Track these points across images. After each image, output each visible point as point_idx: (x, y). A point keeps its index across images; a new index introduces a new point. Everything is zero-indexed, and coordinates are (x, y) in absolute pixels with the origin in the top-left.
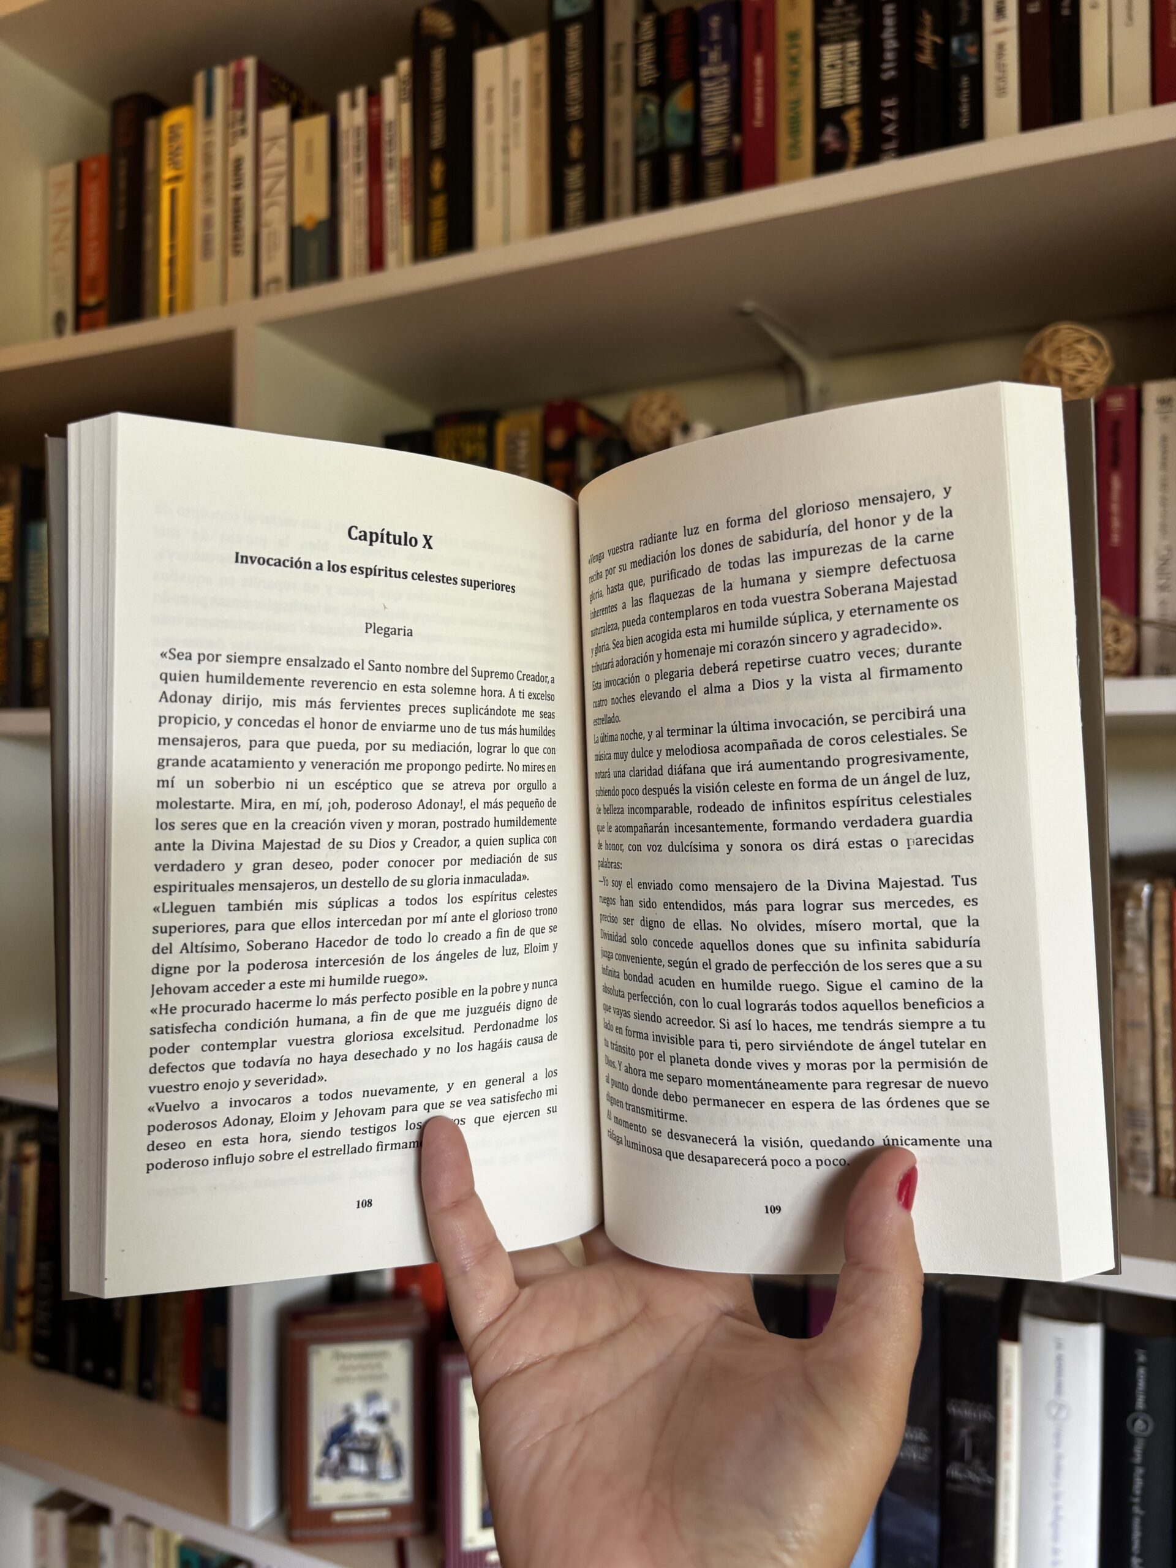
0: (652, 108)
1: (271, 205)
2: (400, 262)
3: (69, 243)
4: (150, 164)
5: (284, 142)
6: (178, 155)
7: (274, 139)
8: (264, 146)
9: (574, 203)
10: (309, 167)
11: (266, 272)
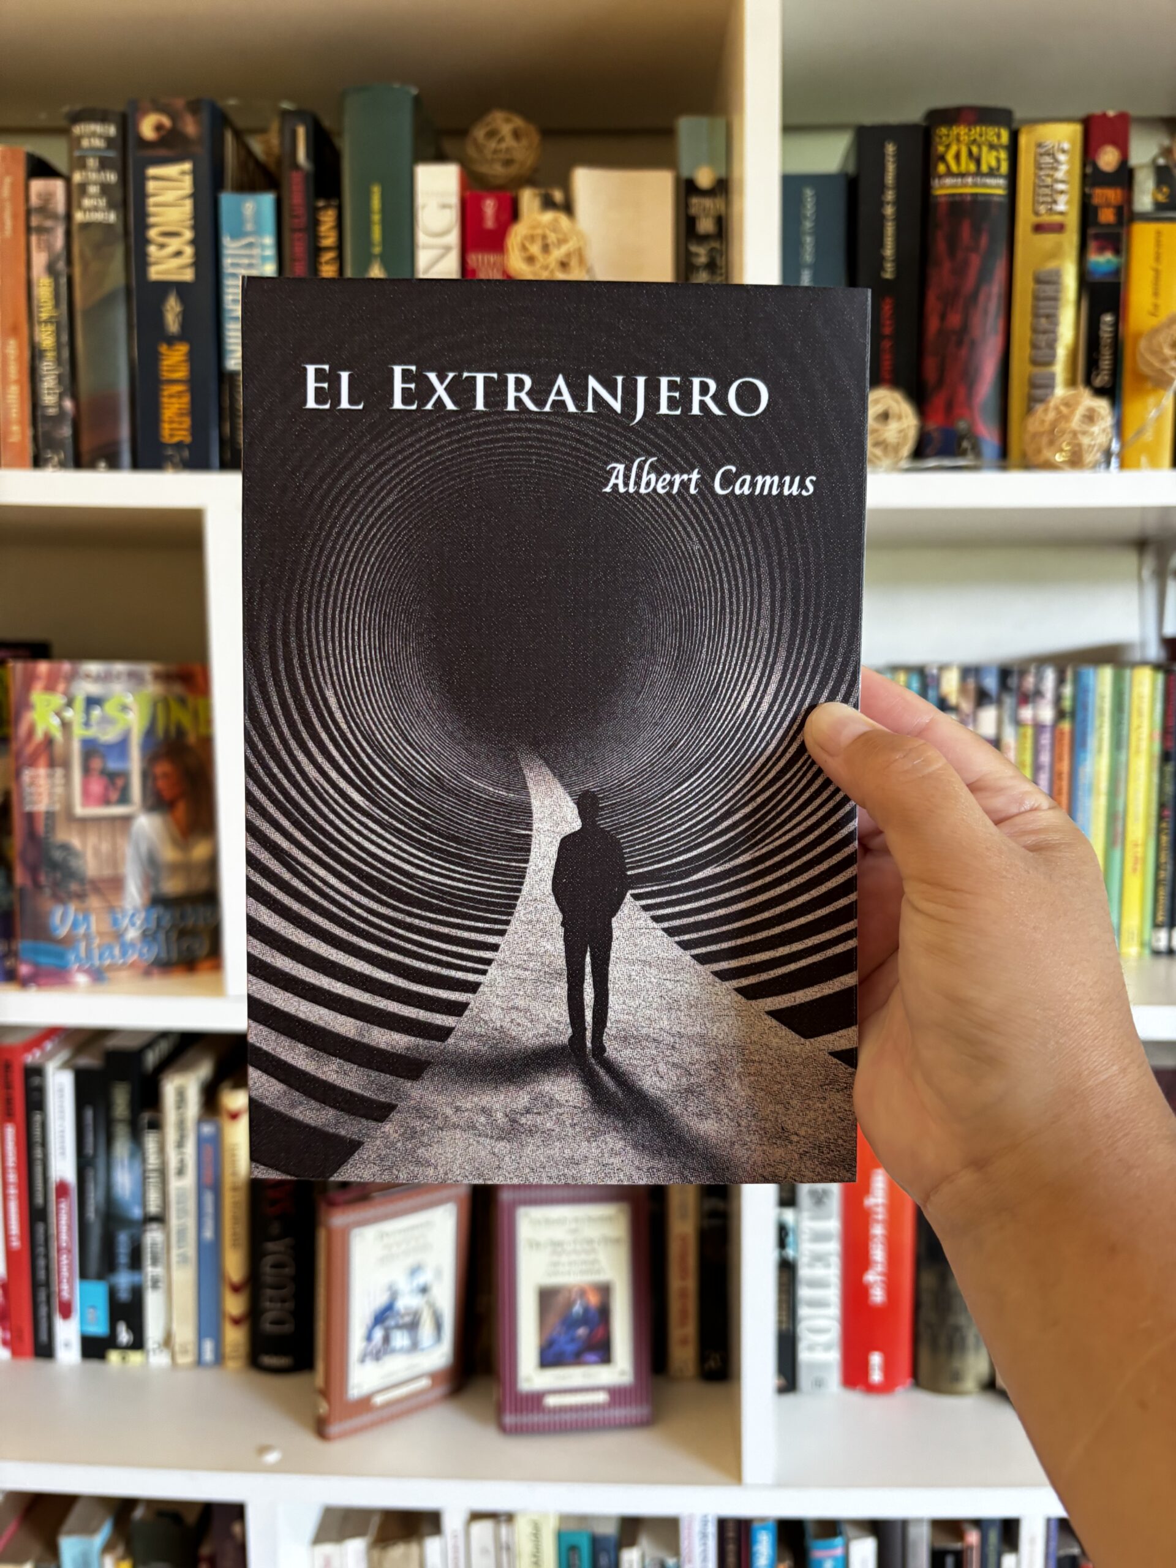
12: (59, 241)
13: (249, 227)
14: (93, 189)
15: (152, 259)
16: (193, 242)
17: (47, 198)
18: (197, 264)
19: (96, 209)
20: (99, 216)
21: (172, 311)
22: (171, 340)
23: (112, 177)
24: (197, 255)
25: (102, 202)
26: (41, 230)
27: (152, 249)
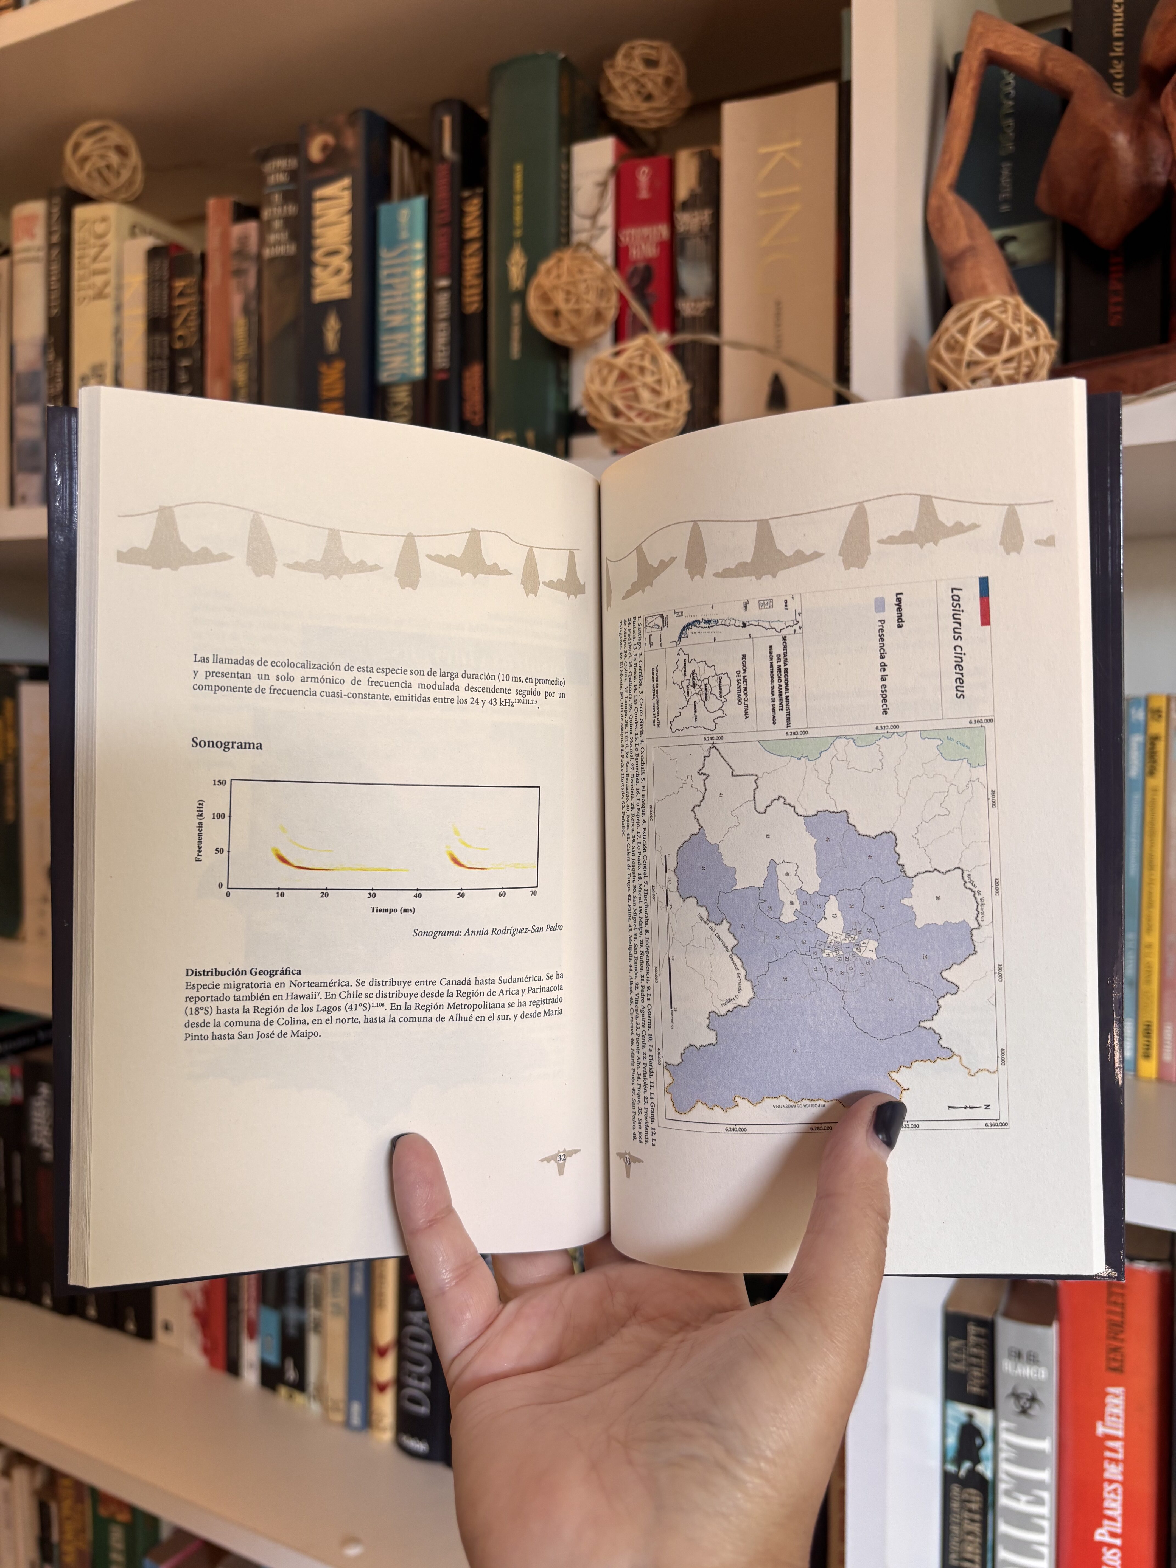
12: (251, 280)
13: (404, 235)
14: (277, 224)
15: (317, 281)
16: (352, 258)
17: (244, 240)
18: (353, 280)
19: (279, 243)
20: (281, 250)
21: (332, 329)
22: (329, 359)
23: (291, 209)
24: (354, 270)
25: (284, 236)
26: (239, 273)
27: (318, 272)
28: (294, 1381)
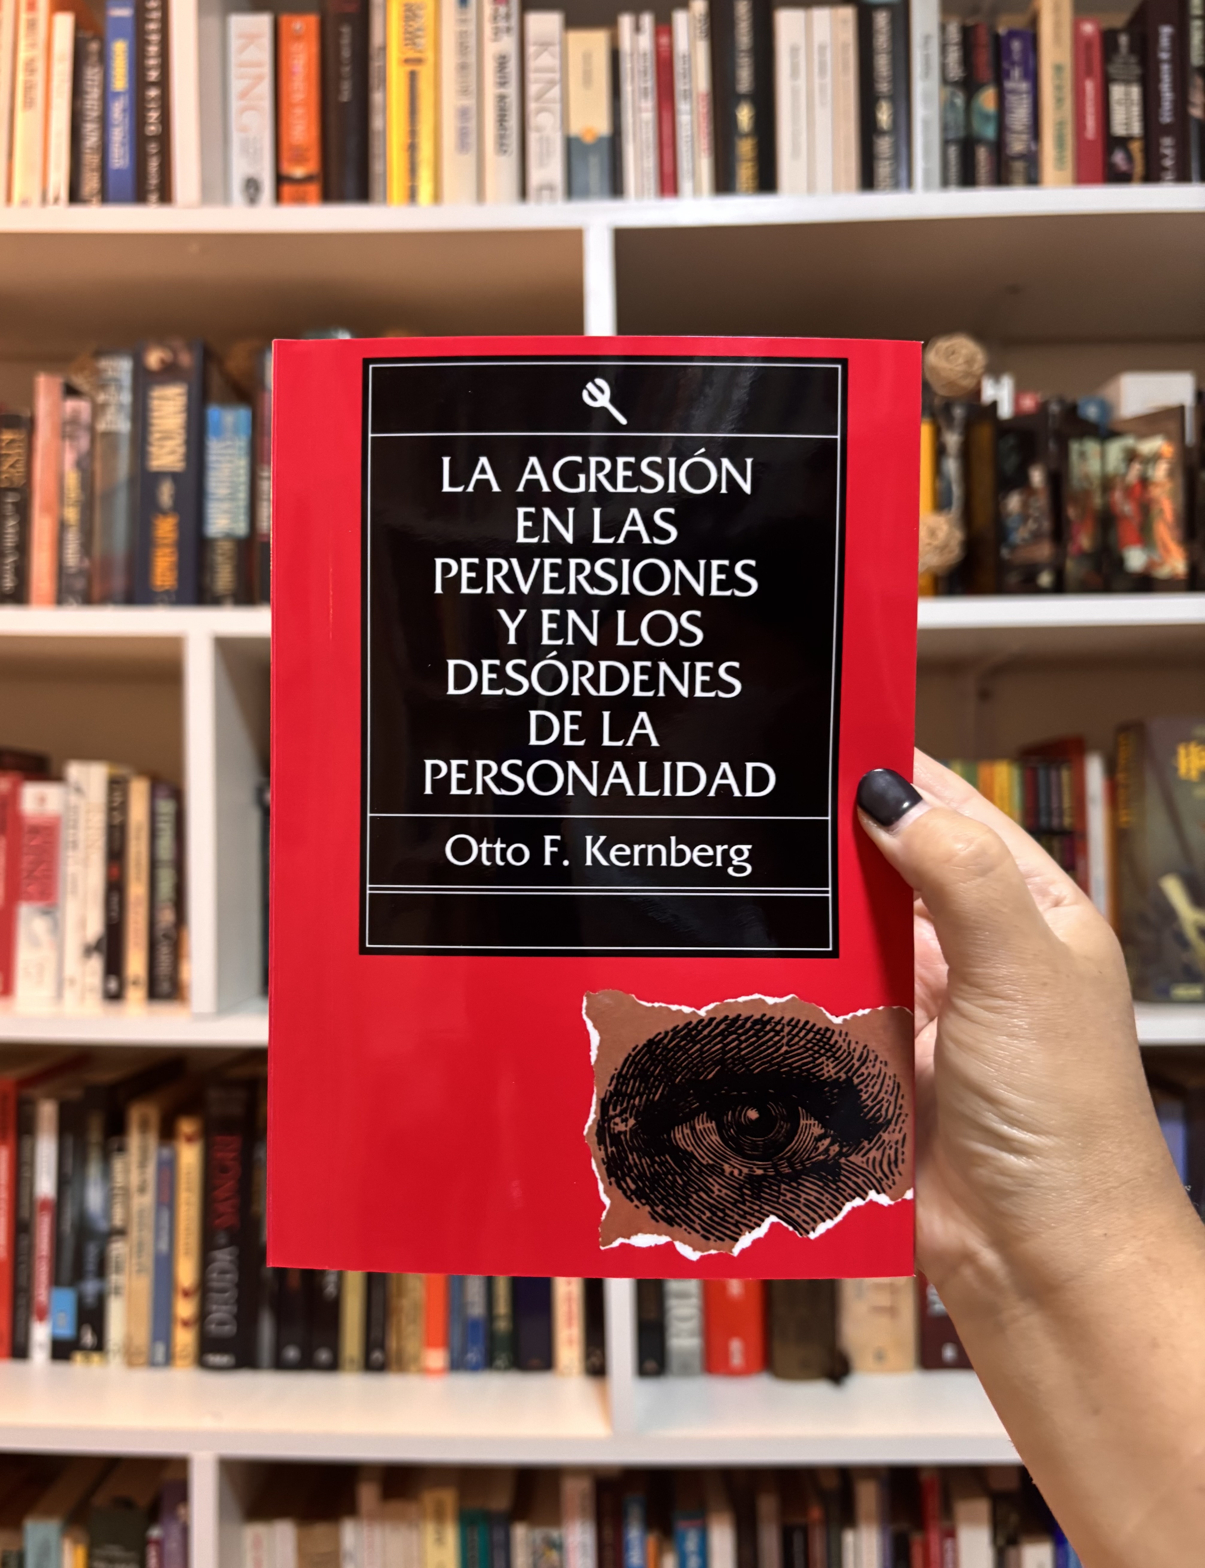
0: (959, 101)
1: (539, 111)
2: (697, 191)
3: (267, 104)
4: (376, 39)
5: (557, 49)
6: (419, 37)
7: (545, 45)
8: (531, 50)
9: (883, 169)
10: (587, 79)
11: (536, 177)
12: (84, 445)
13: (229, 432)
15: (153, 456)
16: (185, 443)
17: (76, 412)
18: (187, 458)
19: (114, 422)
20: (116, 428)
21: (166, 493)
22: (164, 513)
23: (128, 399)
24: (187, 452)
26: (71, 436)
27: (154, 450)
28: (93, 1345)
